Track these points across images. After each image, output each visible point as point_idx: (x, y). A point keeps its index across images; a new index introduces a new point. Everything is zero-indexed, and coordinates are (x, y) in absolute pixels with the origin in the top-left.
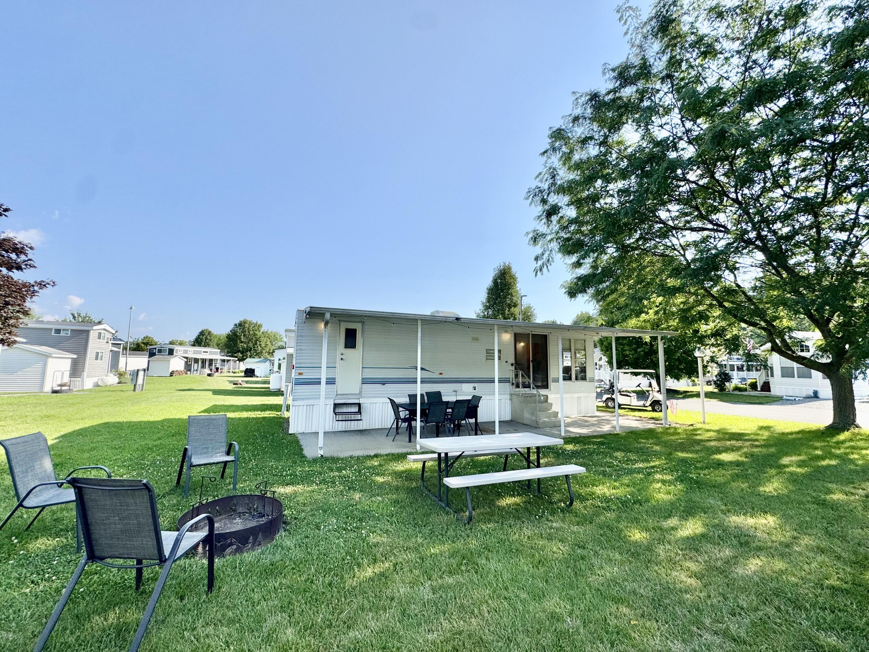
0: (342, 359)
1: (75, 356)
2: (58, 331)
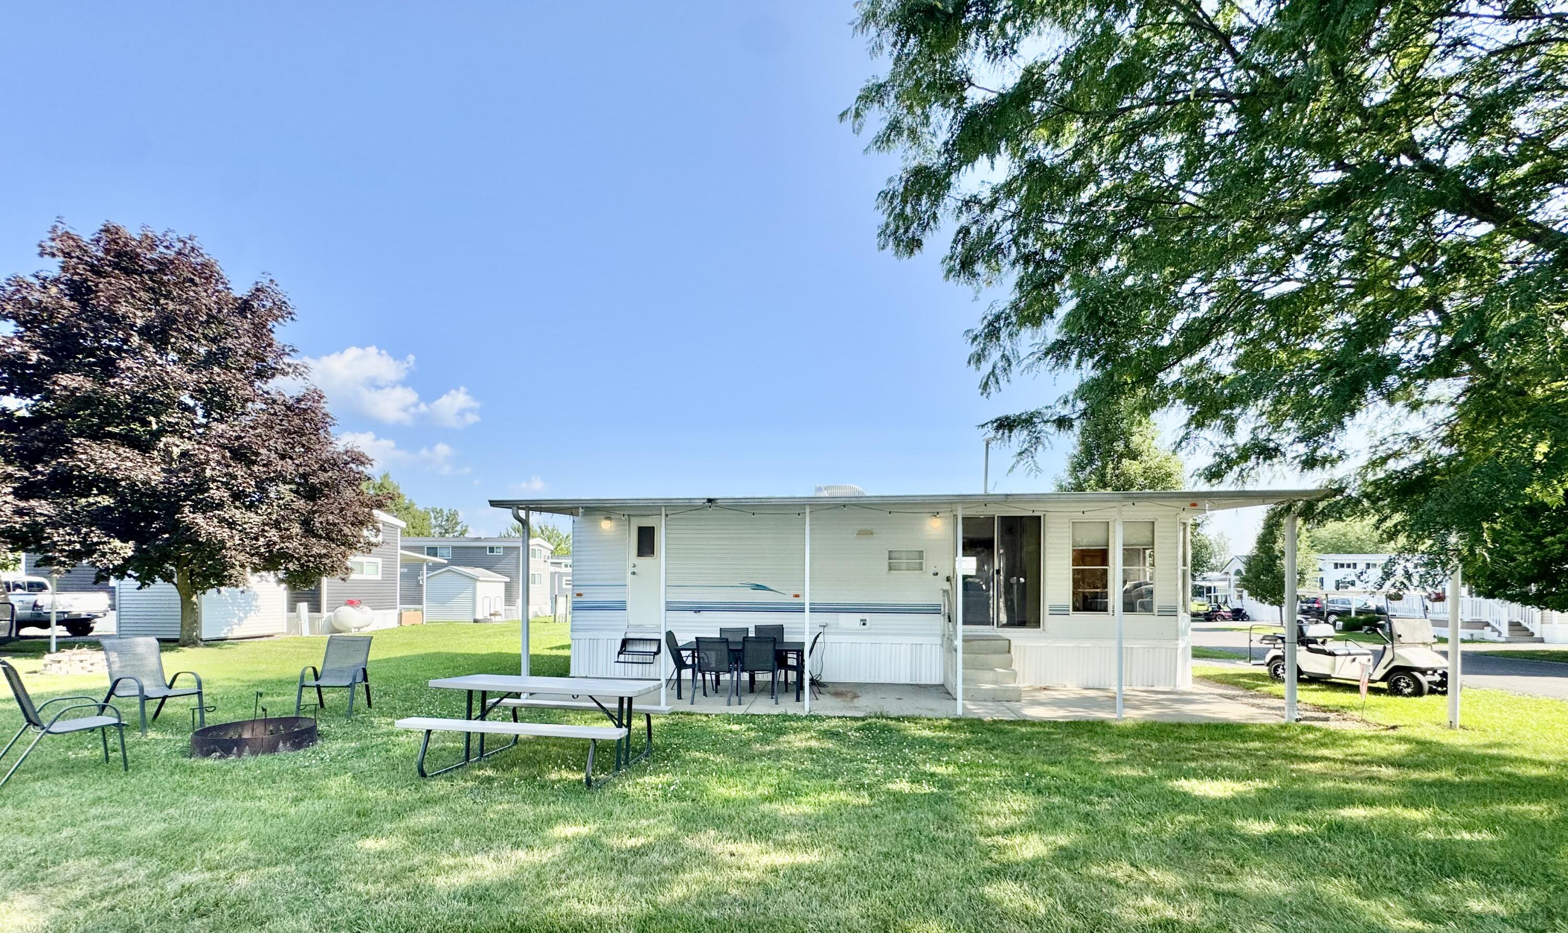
0: (634, 573)
1: (508, 580)
2: (492, 549)
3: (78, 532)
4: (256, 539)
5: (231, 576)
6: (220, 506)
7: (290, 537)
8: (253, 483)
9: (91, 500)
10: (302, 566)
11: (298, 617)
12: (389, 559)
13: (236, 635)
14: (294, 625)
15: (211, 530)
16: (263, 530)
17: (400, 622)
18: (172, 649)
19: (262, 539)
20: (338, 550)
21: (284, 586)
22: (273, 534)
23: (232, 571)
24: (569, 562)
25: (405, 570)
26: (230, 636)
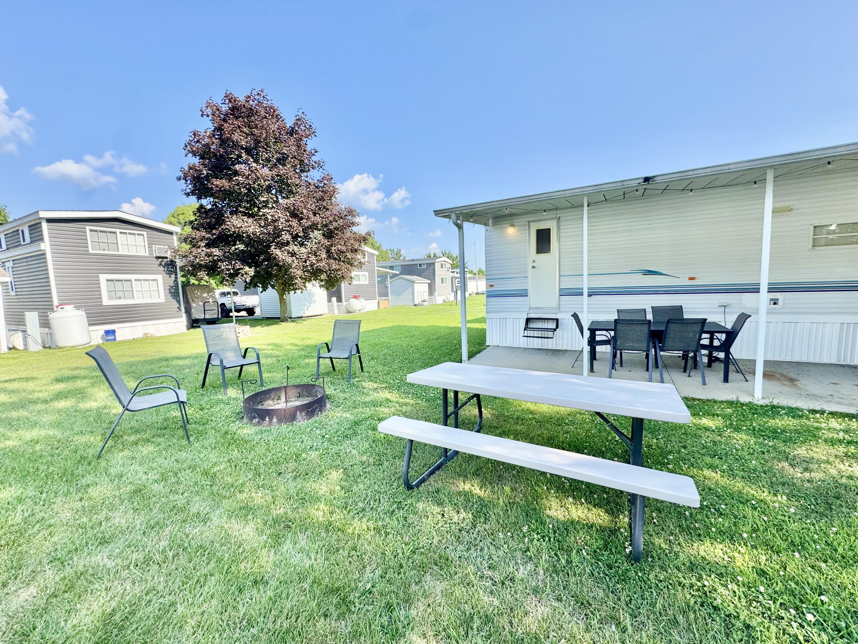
0: (534, 267)
1: (429, 282)
2: (420, 265)
3: (231, 264)
4: (306, 262)
5: (296, 283)
6: (288, 243)
7: (321, 260)
8: (301, 229)
9: (236, 247)
10: (328, 276)
11: (332, 305)
12: (371, 272)
13: (307, 315)
14: (331, 309)
15: (284, 257)
16: (308, 257)
17: (379, 306)
18: (276, 323)
19: (308, 262)
20: (344, 266)
21: (323, 289)
22: (313, 258)
23: (296, 281)
24: (458, 270)
25: (379, 279)
26: (304, 315)
